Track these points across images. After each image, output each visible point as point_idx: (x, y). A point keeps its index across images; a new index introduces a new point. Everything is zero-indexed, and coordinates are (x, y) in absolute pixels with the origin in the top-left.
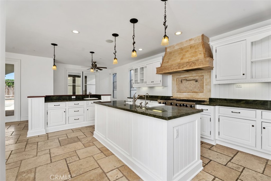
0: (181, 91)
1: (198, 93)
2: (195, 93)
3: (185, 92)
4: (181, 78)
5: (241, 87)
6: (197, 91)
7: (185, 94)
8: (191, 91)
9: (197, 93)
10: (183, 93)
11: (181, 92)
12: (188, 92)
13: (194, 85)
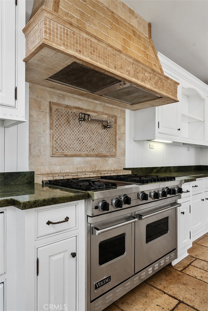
0: (66, 152)
1: (107, 158)
2: (100, 159)
3: (79, 156)
4: (67, 107)
5: (153, 148)
6: (105, 153)
7: (77, 160)
8: (92, 153)
9: (104, 158)
10: (71, 158)
11: (66, 156)
12: (87, 156)
13: (100, 138)
